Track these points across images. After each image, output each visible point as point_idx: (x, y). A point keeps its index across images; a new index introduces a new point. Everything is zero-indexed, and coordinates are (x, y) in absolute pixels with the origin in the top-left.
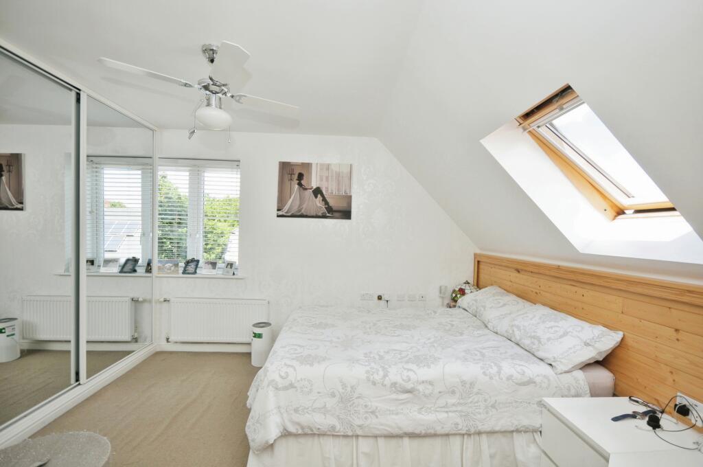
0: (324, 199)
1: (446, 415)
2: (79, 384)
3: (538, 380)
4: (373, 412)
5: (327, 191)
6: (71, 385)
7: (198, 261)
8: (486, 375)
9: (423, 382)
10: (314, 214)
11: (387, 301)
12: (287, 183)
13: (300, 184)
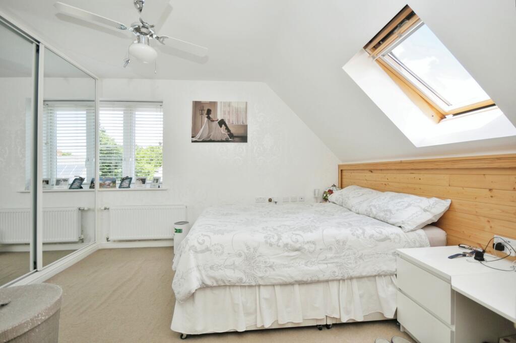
0: (227, 128)
1: (326, 266)
2: (37, 271)
3: (392, 237)
4: (270, 267)
5: (229, 122)
6: (29, 271)
7: (131, 179)
8: (354, 235)
9: (308, 242)
10: (220, 140)
11: (276, 202)
12: (199, 117)
13: (209, 118)
